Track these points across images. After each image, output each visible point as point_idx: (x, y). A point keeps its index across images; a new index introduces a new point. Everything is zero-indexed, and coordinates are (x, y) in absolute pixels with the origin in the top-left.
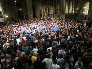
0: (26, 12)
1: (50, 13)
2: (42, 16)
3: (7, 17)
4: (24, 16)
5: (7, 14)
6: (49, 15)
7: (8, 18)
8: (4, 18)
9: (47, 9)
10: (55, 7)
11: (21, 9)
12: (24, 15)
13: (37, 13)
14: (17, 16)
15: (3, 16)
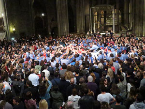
0: (53, 20)
1: (108, 23)
2: (90, 29)
3: (14, 29)
4: (49, 29)
5: (13, 24)
6: (106, 28)
7: (14, 32)
8: (7, 32)
9: (102, 12)
10: (121, 8)
11: (43, 15)
12: (49, 27)
13: (78, 23)
14: (34, 28)
15: (6, 29)
